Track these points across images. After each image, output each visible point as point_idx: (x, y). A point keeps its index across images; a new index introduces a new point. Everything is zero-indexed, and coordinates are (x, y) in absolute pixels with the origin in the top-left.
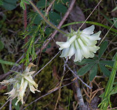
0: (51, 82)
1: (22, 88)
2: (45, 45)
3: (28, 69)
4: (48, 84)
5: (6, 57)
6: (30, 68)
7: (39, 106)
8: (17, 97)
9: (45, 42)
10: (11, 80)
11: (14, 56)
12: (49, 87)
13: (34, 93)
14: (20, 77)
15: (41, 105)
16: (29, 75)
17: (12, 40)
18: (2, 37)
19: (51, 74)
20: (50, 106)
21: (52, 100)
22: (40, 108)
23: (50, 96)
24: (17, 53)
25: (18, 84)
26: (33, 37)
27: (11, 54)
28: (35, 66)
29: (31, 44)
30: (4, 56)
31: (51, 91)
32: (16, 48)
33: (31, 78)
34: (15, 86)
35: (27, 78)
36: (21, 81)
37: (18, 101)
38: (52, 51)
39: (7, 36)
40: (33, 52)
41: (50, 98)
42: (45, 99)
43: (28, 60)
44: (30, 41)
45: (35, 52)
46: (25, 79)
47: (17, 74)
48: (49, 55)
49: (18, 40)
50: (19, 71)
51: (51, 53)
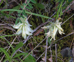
0: (69, 29)
1: (54, 31)
2: (68, 8)
3: (58, 21)
4: (67, 30)
5: (44, 14)
6: (59, 20)
7: (62, 42)
8: (51, 36)
9: (68, 6)
10: (48, 27)
11: (48, 13)
12: (67, 32)
13: (61, 34)
14: (53, 25)
15: (63, 42)
16: (58, 24)
17: (48, 4)
18: (42, 2)
19: (69, 25)
20: (68, 43)
21: (69, 40)
22: (62, 43)
23: (68, 37)
24: (50, 12)
25: (52, 29)
26: (62, 3)
27: (46, 12)
28: (62, 19)
29: (60, 7)
30: (43, 13)
31: (70, 34)
32: (49, 9)
33: (60, 26)
34: (50, 30)
35: (57, 26)
36: (54, 27)
37: (52, 38)
38: (70, 11)
39: (45, 2)
40: (61, 11)
41: (68, 38)
42: (65, 38)
43: (58, 16)
44: (60, 5)
45: (62, 11)
46: (56, 27)
47: (51, 23)
48: (68, 14)
49: (51, 5)
50: (52, 22)
51: (70, 13)
